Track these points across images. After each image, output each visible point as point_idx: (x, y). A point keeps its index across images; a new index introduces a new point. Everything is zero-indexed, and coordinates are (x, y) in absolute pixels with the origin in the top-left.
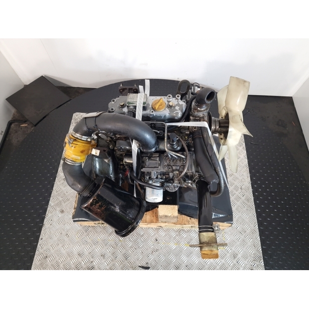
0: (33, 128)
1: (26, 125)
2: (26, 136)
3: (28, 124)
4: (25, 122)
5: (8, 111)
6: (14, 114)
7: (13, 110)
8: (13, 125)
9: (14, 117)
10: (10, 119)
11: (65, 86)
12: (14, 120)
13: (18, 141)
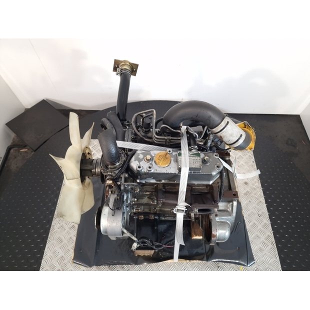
0: (33, 153)
1: (26, 150)
2: (26, 161)
3: (28, 149)
4: (24, 147)
5: (7, 136)
6: (14, 139)
7: (13, 135)
8: (12, 151)
9: (14, 142)
10: (9, 144)
11: (67, 109)
12: (14, 145)
13: (17, 167)
